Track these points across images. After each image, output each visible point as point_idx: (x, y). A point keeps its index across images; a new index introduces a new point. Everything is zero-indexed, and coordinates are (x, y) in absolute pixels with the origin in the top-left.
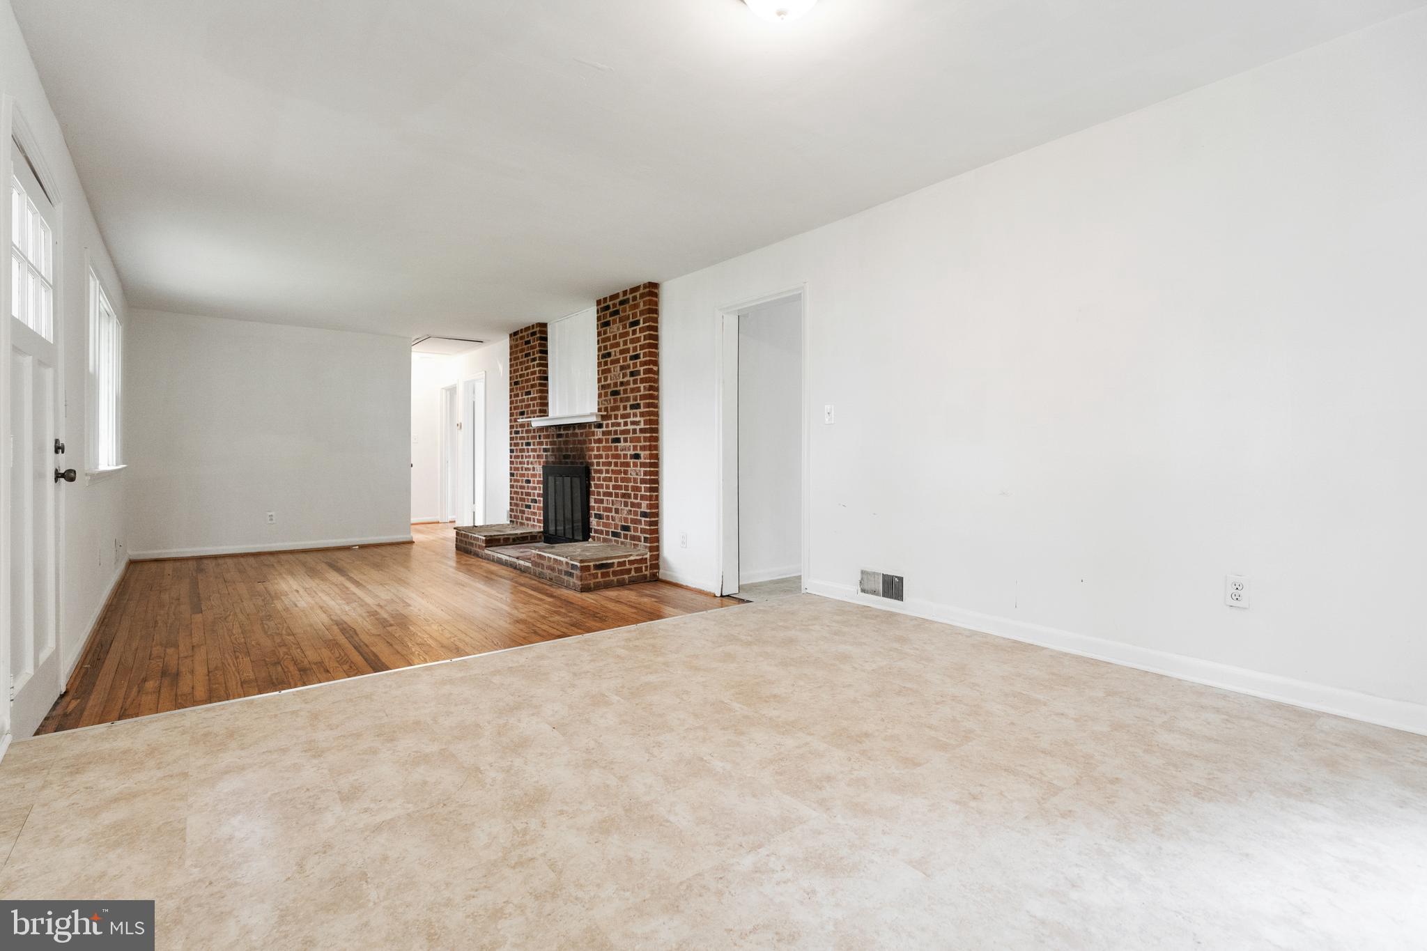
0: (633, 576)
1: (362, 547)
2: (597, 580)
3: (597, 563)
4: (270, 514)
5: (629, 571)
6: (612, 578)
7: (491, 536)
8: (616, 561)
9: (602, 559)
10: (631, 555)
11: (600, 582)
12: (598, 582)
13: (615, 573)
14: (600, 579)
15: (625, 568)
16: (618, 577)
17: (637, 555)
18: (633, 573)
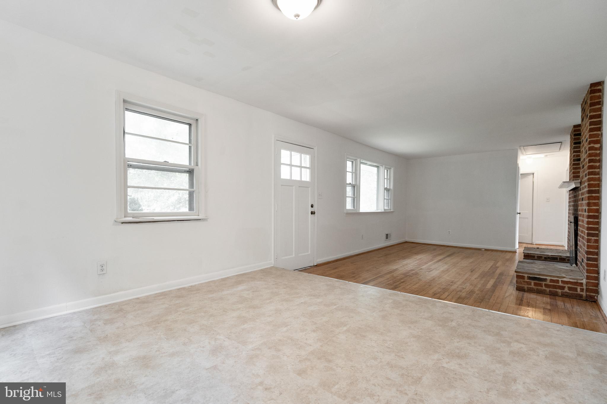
0: (566, 292)
1: (486, 250)
2: (530, 286)
3: (531, 276)
4: (449, 231)
5: (563, 288)
6: (544, 288)
7: (528, 253)
8: (549, 278)
9: (534, 274)
10: (564, 277)
11: (533, 288)
12: (531, 288)
13: (546, 286)
14: (532, 286)
15: (558, 284)
16: (551, 289)
17: (570, 279)
18: (566, 290)
